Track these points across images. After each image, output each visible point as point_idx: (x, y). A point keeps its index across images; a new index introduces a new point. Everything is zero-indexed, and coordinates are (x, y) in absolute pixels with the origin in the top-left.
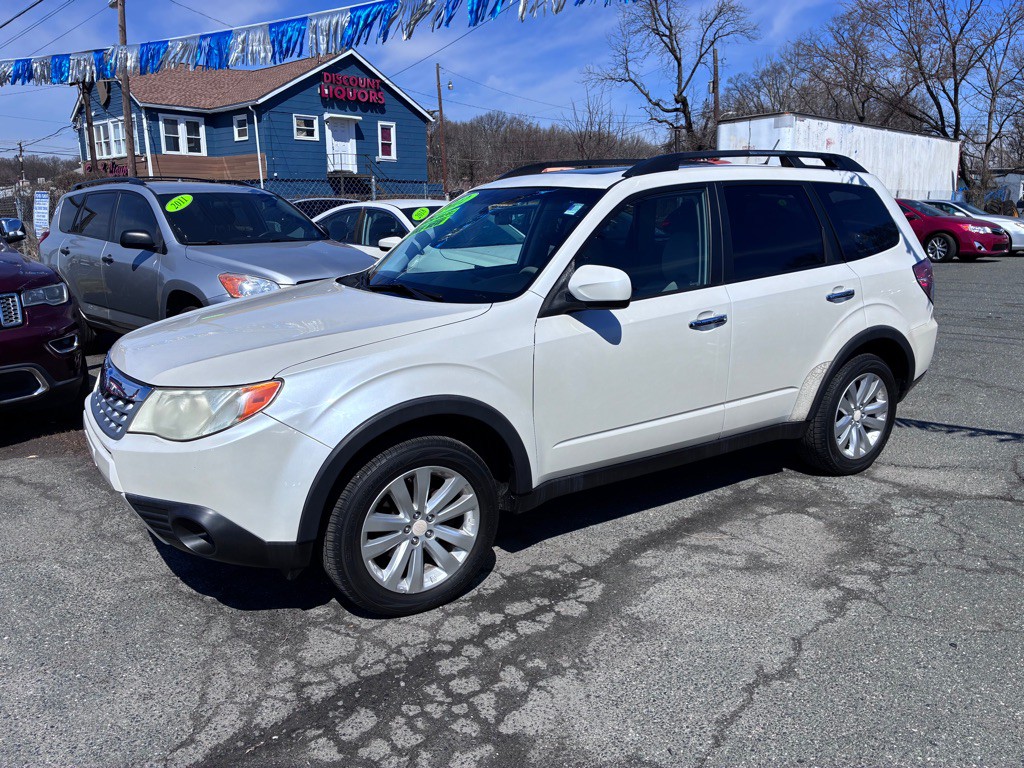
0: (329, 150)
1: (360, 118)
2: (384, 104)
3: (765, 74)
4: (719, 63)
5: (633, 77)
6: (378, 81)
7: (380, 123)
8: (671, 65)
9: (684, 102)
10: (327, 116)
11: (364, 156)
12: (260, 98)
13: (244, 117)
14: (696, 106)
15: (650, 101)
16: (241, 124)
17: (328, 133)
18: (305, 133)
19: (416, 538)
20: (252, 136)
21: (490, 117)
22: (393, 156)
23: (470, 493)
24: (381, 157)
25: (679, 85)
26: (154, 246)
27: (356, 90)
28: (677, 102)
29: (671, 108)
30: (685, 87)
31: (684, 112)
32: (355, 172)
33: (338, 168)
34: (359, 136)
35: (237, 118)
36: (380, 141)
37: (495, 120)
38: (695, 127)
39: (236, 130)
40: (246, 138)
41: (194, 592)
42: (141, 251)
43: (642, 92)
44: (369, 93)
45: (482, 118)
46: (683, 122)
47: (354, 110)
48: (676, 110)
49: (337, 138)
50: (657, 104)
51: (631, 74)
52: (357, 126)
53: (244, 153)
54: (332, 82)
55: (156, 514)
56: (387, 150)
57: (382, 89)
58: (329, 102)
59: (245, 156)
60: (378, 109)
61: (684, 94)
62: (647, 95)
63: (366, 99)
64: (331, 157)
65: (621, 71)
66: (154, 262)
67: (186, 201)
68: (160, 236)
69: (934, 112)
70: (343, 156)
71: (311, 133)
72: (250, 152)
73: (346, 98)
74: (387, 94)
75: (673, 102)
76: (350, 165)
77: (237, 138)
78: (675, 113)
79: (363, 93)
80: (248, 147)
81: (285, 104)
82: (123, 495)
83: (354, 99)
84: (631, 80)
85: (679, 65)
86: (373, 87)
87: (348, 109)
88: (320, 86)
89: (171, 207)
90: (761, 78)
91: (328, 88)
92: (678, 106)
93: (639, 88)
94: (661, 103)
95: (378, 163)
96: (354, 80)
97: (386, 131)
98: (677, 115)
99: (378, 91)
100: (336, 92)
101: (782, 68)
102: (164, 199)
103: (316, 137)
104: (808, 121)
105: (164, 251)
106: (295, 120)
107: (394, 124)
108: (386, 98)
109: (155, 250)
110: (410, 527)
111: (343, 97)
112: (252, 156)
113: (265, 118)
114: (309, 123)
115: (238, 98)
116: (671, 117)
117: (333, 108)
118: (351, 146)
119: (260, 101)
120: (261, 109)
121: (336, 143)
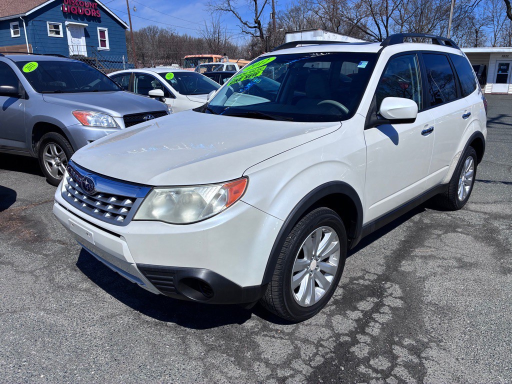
0: (70, 43)
1: (87, 25)
2: (100, 18)
3: (292, 11)
4: (275, 3)
5: (232, 9)
6: (96, 4)
7: (98, 28)
8: (252, 3)
9: (259, 23)
10: (67, 23)
11: (91, 46)
12: (26, 12)
13: (17, 23)
14: (265, 26)
15: (242, 22)
16: (15, 27)
17: (69, 33)
18: (54, 33)
19: (311, 271)
20: (23, 34)
21: (149, 29)
22: (108, 47)
23: (336, 241)
24: (100, 48)
25: (256, 14)
26: (18, 94)
27: (83, 9)
28: (256, 23)
29: (253, 26)
30: (259, 16)
31: (259, 29)
32: (86, 56)
33: (76, 53)
34: (87, 35)
35: (12, 24)
36: (99, 39)
37: (152, 31)
38: (264, 36)
39: (12, 31)
40: (19, 35)
41: (157, 320)
42: (9, 97)
43: (238, 17)
44: (91, 10)
45: (145, 29)
46: (258, 34)
47: (83, 20)
48: (255, 27)
49: (73, 36)
50: (246, 24)
51: (231, 7)
52: (85, 29)
53: (18, 44)
54: (69, 4)
55: (166, 277)
56: (103, 43)
57: (98, 9)
58: (68, 15)
59: (18, 46)
60: (96, 20)
61: (259, 19)
62: (240, 19)
63: (89, 14)
64: (71, 47)
65: (226, 5)
66: (19, 105)
67: (35, 66)
68: (23, 88)
69: (377, 32)
70: (78, 47)
71: (58, 33)
72: (22, 43)
73: (78, 12)
74: (101, 12)
75: (254, 23)
76: (84, 52)
77: (13, 36)
78: (254, 29)
79: (88, 11)
80: (21, 40)
81: (42, 15)
82: (135, 265)
83: (82, 14)
84: (231, 10)
85: (256, 3)
86: (93, 7)
87: (79, 19)
88: (62, 6)
89: (26, 69)
90: (289, 13)
91: (67, 7)
92: (256, 25)
93: (236, 15)
94: (247, 23)
95: (99, 51)
96: (82, 3)
97: (102, 33)
98: (256, 30)
99: (96, 10)
100: (71, 9)
101: (300, 8)
102: (21, 65)
103: (61, 35)
104: (329, 33)
105: (27, 97)
106: (48, 25)
107: (106, 29)
108: (102, 15)
109: (19, 97)
110: (309, 265)
111: (76, 12)
112: (23, 46)
113: (30, 23)
114: (57, 27)
115: (12, 12)
116: (253, 31)
117: (71, 19)
118: (83, 40)
119: (27, 14)
120: (27, 19)
121: (73, 39)
